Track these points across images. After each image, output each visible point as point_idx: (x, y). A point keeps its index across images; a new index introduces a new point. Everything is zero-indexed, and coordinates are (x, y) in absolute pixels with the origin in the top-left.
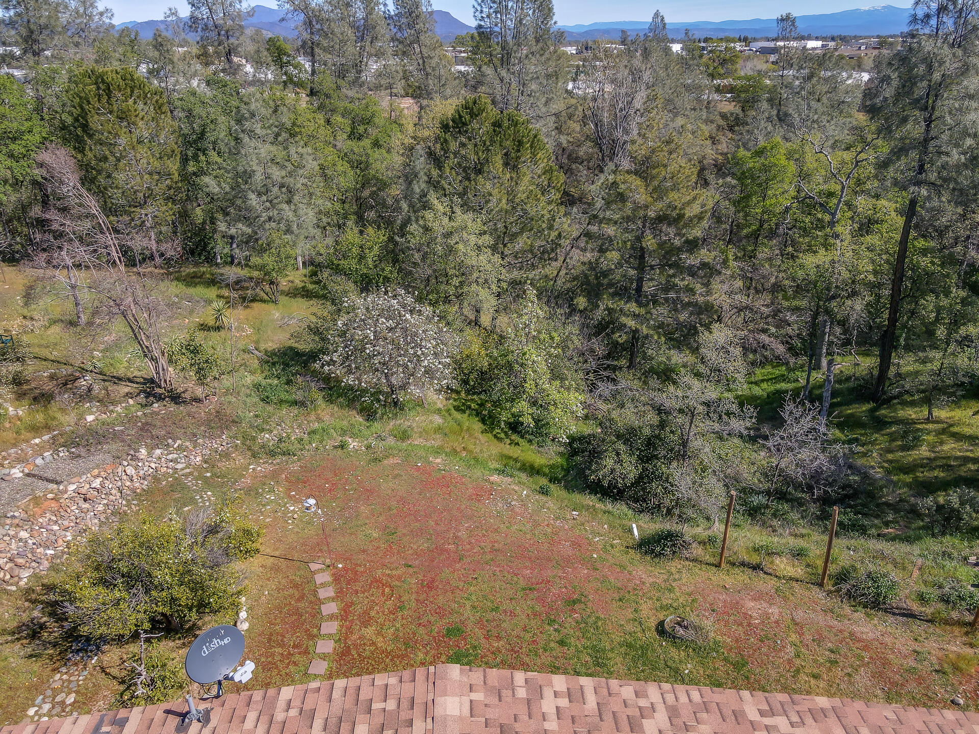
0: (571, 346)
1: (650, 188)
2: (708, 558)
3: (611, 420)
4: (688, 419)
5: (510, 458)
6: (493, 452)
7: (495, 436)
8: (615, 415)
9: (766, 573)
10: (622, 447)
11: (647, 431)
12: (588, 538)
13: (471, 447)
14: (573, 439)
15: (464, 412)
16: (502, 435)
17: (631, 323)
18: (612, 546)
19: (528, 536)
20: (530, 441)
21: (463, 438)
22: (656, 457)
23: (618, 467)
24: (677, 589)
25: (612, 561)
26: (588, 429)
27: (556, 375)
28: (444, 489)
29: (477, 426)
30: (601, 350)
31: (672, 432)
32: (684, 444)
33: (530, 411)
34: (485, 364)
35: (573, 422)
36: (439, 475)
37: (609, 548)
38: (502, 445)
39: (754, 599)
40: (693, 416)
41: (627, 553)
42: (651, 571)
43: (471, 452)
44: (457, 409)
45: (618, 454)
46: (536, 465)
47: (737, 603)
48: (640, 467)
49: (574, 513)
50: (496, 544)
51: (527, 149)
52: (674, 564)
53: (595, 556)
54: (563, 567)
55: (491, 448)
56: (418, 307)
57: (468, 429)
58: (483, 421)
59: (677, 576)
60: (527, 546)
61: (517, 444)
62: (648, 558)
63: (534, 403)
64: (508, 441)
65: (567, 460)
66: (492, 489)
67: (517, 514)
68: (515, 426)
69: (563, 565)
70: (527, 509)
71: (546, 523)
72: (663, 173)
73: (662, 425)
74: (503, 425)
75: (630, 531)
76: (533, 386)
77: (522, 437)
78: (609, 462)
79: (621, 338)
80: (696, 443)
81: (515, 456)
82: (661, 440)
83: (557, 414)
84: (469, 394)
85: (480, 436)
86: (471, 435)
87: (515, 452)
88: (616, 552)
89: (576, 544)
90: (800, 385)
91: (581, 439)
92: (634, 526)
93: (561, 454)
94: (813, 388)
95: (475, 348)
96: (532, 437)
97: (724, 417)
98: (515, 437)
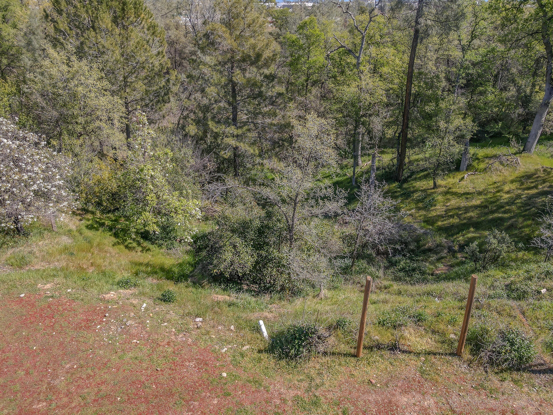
0: (188, 165)
1: (234, 36)
2: (344, 348)
3: (225, 218)
4: (291, 208)
5: (141, 264)
6: (123, 263)
7: (127, 247)
8: (228, 212)
9: (404, 352)
10: (238, 240)
11: (257, 223)
12: (214, 351)
13: (99, 261)
14: (196, 238)
15: (97, 229)
16: (135, 244)
17: (232, 142)
18: (242, 355)
19: (144, 365)
20: (160, 246)
21: (93, 254)
22: (268, 244)
23: (236, 259)
24: (323, 399)
25: (244, 376)
26: (208, 228)
27: (175, 186)
28: (47, 321)
29: (109, 239)
30: (211, 166)
31: (279, 220)
32: (290, 229)
33: (154, 220)
34: (114, 186)
35: (194, 223)
36: (43, 304)
37: (239, 358)
38: (133, 253)
39: (405, 392)
40: (295, 204)
41: (260, 360)
42: (290, 381)
43: (99, 266)
44: (90, 227)
45: (235, 247)
46: (166, 267)
47: (390, 402)
48: (255, 255)
49: (198, 319)
50: (103, 387)
51: (131, 9)
52: (311, 364)
53: (224, 375)
54: (187, 401)
55: (121, 259)
56: (21, 134)
57: (98, 245)
58: (116, 235)
59: (318, 381)
60: (143, 379)
61: (149, 250)
62: (283, 363)
63: (158, 212)
64: (140, 249)
65: (195, 256)
66: (106, 309)
67: (132, 336)
68: (146, 236)
69: (188, 398)
70: (144, 327)
71: (166, 341)
72: (242, 23)
73: (269, 215)
74: (134, 236)
75: (258, 330)
76: (154, 198)
77: (153, 243)
78: (228, 256)
79: (227, 154)
80: (300, 227)
81: (146, 261)
82: (269, 228)
83: (178, 220)
84: (103, 213)
85: (111, 249)
86: (101, 250)
87: (146, 258)
88: (246, 362)
89: (201, 363)
90: (348, 177)
91: (204, 237)
92: (261, 322)
93: (187, 252)
94: (357, 178)
95: (106, 175)
96: (161, 242)
97: (320, 201)
98: (146, 244)
